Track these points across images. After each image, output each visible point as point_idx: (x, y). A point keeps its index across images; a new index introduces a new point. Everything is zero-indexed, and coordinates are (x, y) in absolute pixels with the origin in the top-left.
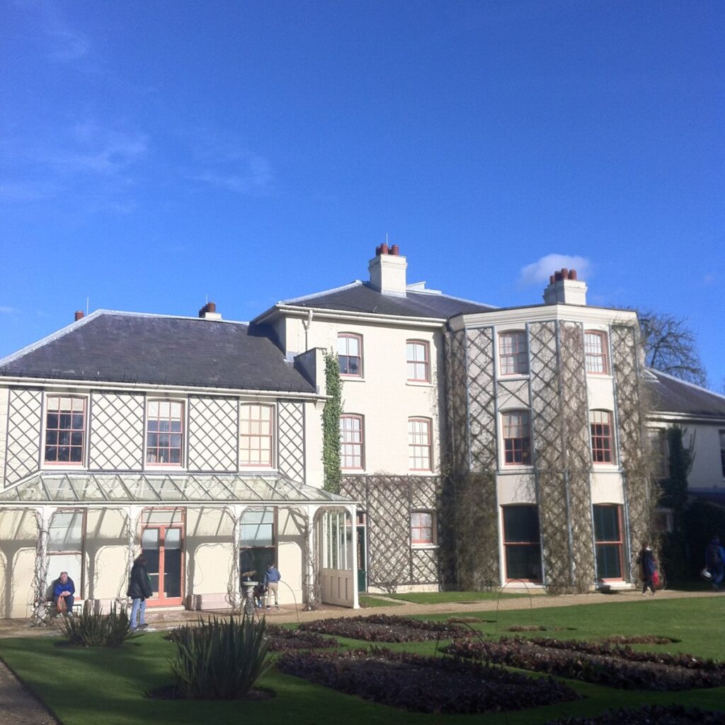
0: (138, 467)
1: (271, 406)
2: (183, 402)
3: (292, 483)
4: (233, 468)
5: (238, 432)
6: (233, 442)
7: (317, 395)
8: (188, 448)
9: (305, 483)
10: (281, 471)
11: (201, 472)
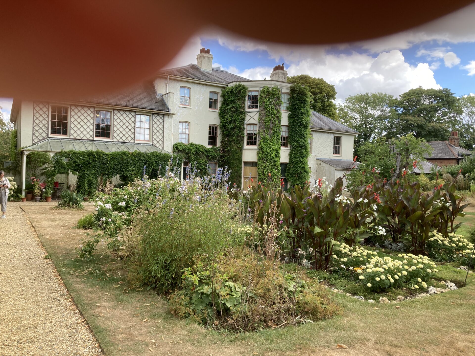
0: (91, 138)
1: (150, 116)
2: (111, 112)
3: (158, 149)
4: (132, 141)
5: (135, 126)
6: (133, 130)
7: (169, 113)
8: (113, 132)
9: (163, 149)
10: (153, 144)
11: (119, 142)
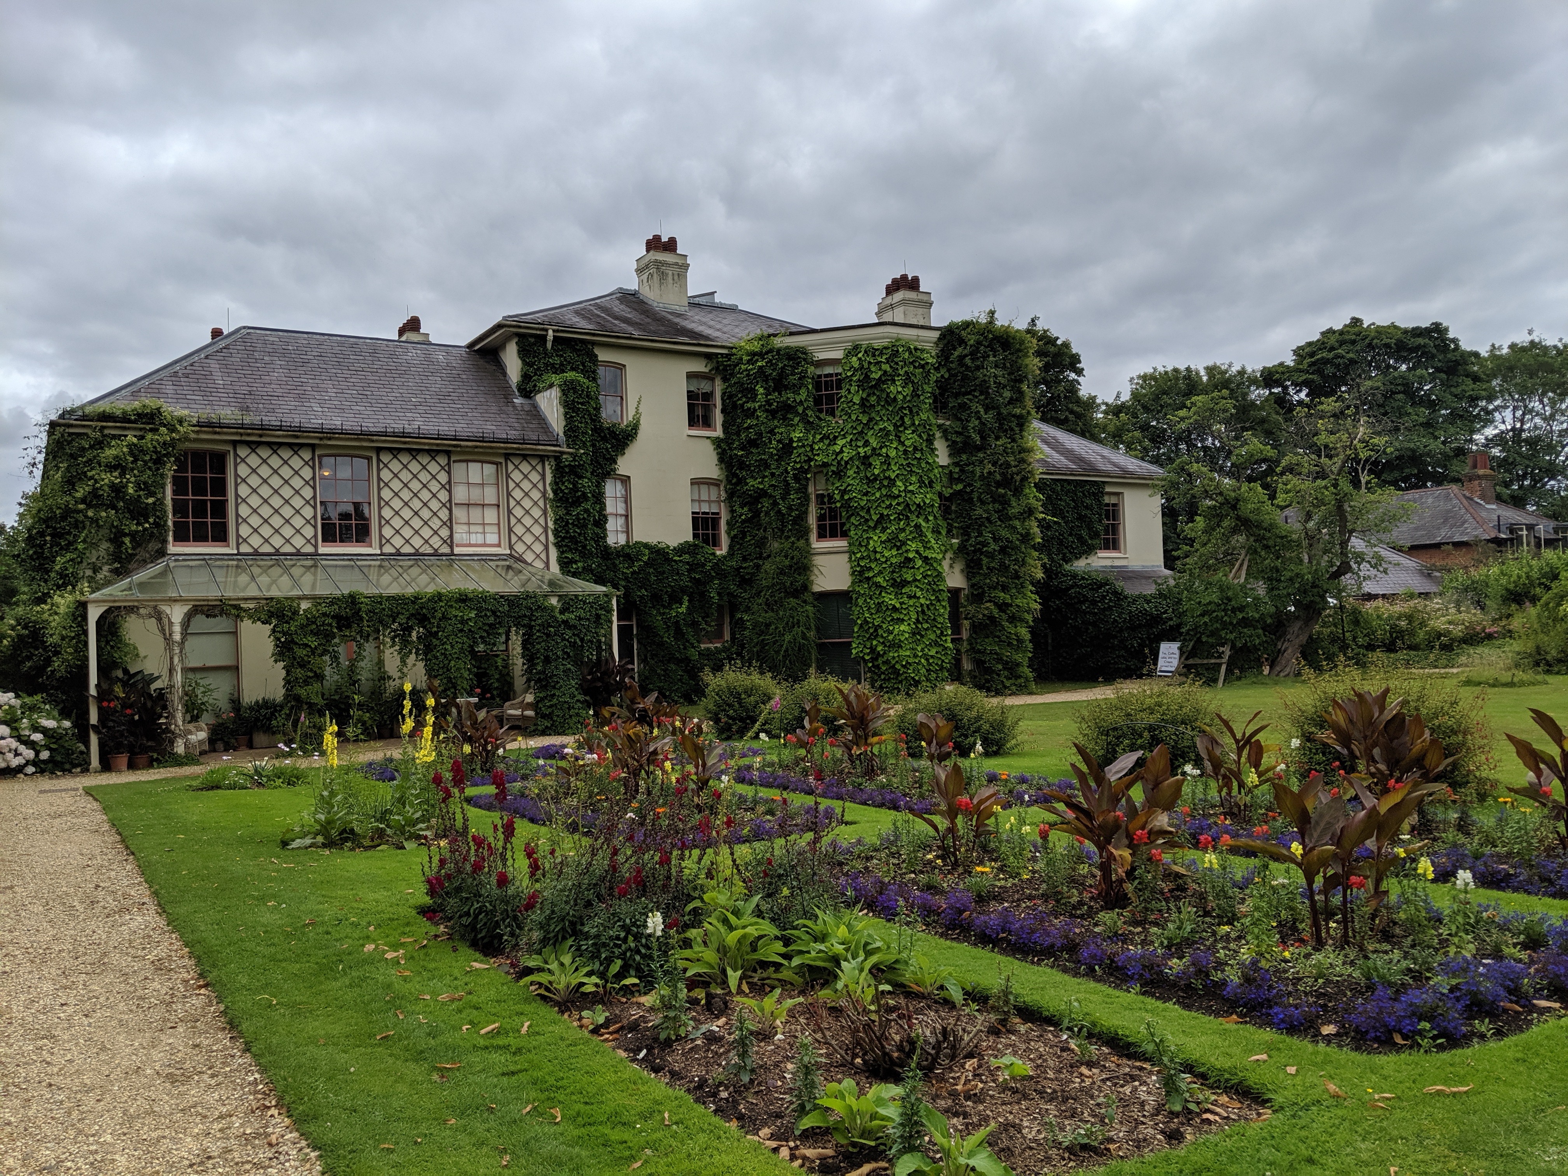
0: (309, 549)
1: (496, 464)
2: (369, 459)
3: (530, 568)
4: (445, 550)
5: (450, 501)
6: (444, 514)
7: (561, 449)
8: (380, 522)
9: (548, 569)
10: (514, 553)
11: (400, 555)
